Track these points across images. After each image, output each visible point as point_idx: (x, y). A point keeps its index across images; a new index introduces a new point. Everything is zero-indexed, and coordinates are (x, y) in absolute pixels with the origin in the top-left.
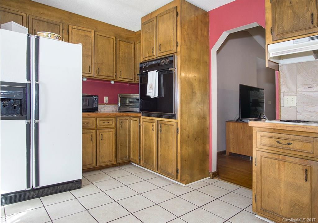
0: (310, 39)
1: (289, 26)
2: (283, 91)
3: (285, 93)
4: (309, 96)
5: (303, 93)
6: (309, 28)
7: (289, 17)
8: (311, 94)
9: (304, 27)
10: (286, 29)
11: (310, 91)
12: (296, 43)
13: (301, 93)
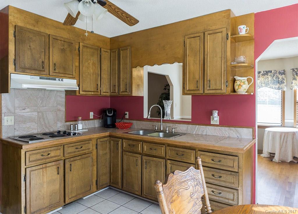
0: (41, 78)
1: (29, 64)
2: (3, 112)
3: (5, 114)
4: (23, 116)
5: (19, 114)
6: (41, 71)
7: (29, 57)
8: (24, 114)
9: (38, 69)
10: (26, 66)
11: (24, 112)
12: (32, 78)
13: (18, 113)
